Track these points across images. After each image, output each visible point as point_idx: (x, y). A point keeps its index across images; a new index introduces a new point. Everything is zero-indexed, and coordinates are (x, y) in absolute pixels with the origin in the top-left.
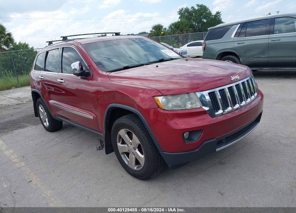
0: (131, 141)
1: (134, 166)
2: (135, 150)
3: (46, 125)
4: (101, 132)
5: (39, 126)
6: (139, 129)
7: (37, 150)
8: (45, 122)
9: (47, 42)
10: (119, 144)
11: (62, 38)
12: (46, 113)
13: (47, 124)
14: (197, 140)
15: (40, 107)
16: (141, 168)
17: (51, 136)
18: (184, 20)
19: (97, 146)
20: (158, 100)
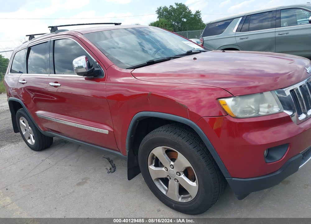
0: (172, 163)
1: (177, 197)
2: (180, 175)
3: (31, 143)
4: (119, 151)
5: (20, 143)
6: (191, 147)
7: (24, 178)
8: (29, 138)
9: (27, 36)
10: (152, 167)
11: (50, 28)
12: (30, 128)
13: (32, 141)
14: (280, 158)
15: (22, 120)
16: (190, 199)
17: (40, 157)
18: (163, 20)
19: (106, 167)
20: (226, 104)
